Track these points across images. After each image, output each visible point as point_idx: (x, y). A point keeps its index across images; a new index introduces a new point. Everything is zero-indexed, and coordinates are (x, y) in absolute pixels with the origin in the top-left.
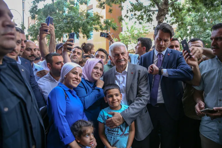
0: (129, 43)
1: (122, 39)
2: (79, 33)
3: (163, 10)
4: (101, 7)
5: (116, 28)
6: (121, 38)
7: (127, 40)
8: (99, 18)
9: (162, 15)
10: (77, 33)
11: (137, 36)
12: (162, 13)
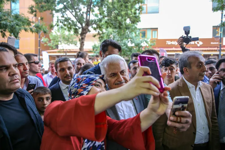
0: (60, 43)
1: (53, 39)
2: (5, 32)
3: (85, 30)
4: (32, 14)
5: (47, 32)
6: (51, 38)
7: (58, 40)
8: (30, 23)
9: (84, 33)
10: (3, 32)
11: (68, 38)
12: (85, 32)
